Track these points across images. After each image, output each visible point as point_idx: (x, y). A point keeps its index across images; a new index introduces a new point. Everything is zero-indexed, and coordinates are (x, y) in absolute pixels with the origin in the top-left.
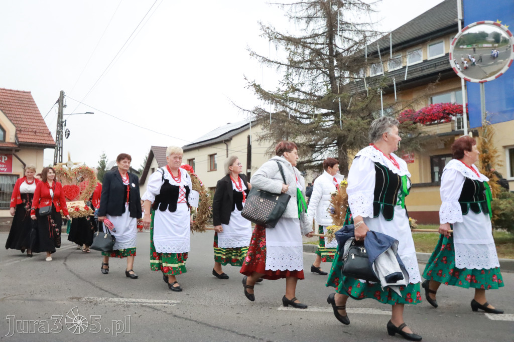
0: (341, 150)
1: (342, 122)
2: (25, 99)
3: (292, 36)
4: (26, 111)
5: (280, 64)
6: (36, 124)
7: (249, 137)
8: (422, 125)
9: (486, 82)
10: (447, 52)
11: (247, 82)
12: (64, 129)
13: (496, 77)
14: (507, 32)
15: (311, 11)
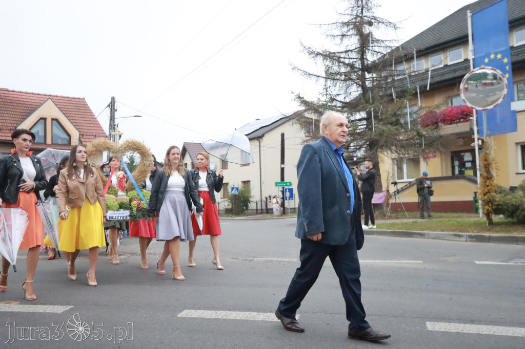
0: (374, 152)
1: (375, 128)
2: (80, 106)
3: (327, 50)
4: (84, 116)
5: (319, 76)
6: (94, 128)
7: (283, 135)
8: (443, 125)
9: (487, 109)
10: (466, 58)
11: (294, 95)
12: (116, 131)
13: (495, 106)
14: (501, 74)
15: (345, 29)
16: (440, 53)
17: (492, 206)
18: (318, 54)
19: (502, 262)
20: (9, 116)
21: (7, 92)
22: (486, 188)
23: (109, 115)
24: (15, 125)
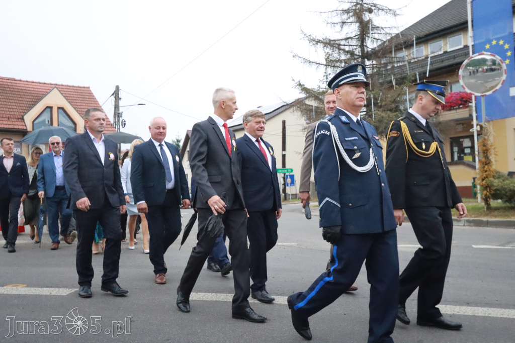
1: (374, 114)
3: (328, 38)
5: (319, 64)
7: (284, 122)
9: (485, 95)
10: (465, 44)
11: (295, 82)
12: (121, 119)
13: (493, 92)
14: (500, 60)
15: (345, 16)
16: (440, 39)
17: (490, 191)
18: (318, 42)
19: (499, 246)
20: (17, 105)
21: (14, 82)
22: (485, 174)
23: (114, 103)
24: (22, 114)
